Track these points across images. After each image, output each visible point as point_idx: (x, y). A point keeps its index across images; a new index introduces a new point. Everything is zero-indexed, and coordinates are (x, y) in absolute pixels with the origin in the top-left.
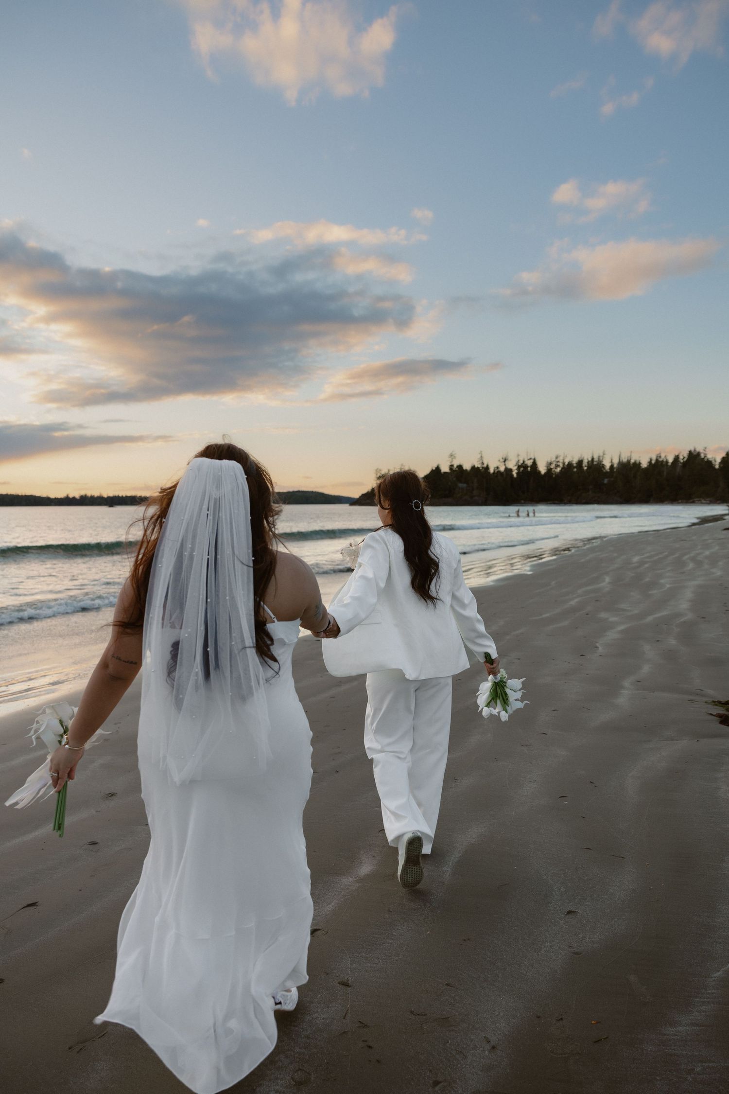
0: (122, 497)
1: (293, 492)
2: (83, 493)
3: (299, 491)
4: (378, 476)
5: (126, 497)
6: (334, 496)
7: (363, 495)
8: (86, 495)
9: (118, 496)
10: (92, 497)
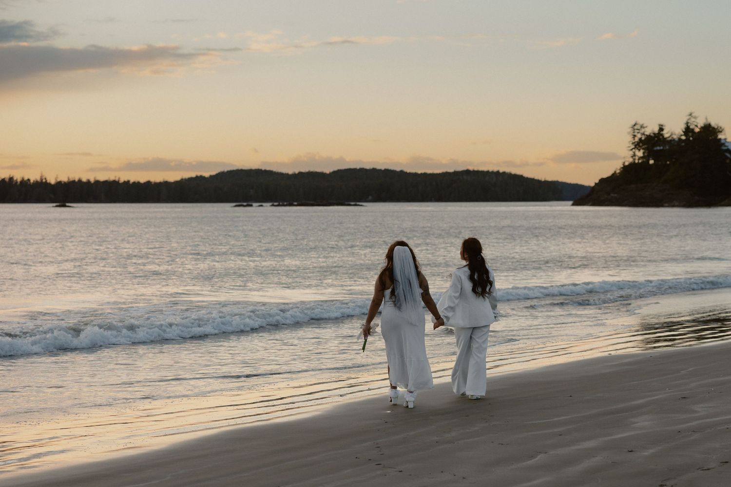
0: (89, 182)
3: (467, 172)
4: (637, 139)
5: (97, 182)
6: (546, 182)
7: (602, 181)
8: (11, 179)
9: (80, 181)
10: (25, 183)
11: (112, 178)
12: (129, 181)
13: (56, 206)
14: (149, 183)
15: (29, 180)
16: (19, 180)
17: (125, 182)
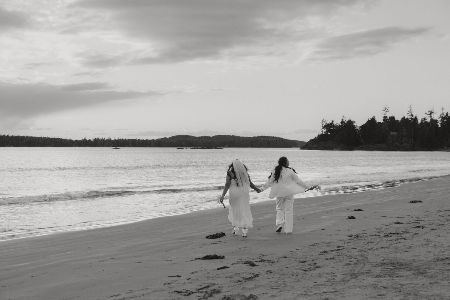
0: (126, 140)
1: (258, 137)
3: (262, 137)
4: (324, 125)
5: (129, 140)
6: (291, 141)
7: (311, 140)
8: (98, 138)
9: (123, 139)
10: (103, 140)
11: (134, 138)
12: (140, 139)
13: (114, 148)
14: (147, 140)
15: (105, 139)
16: (101, 139)
17: (138, 139)
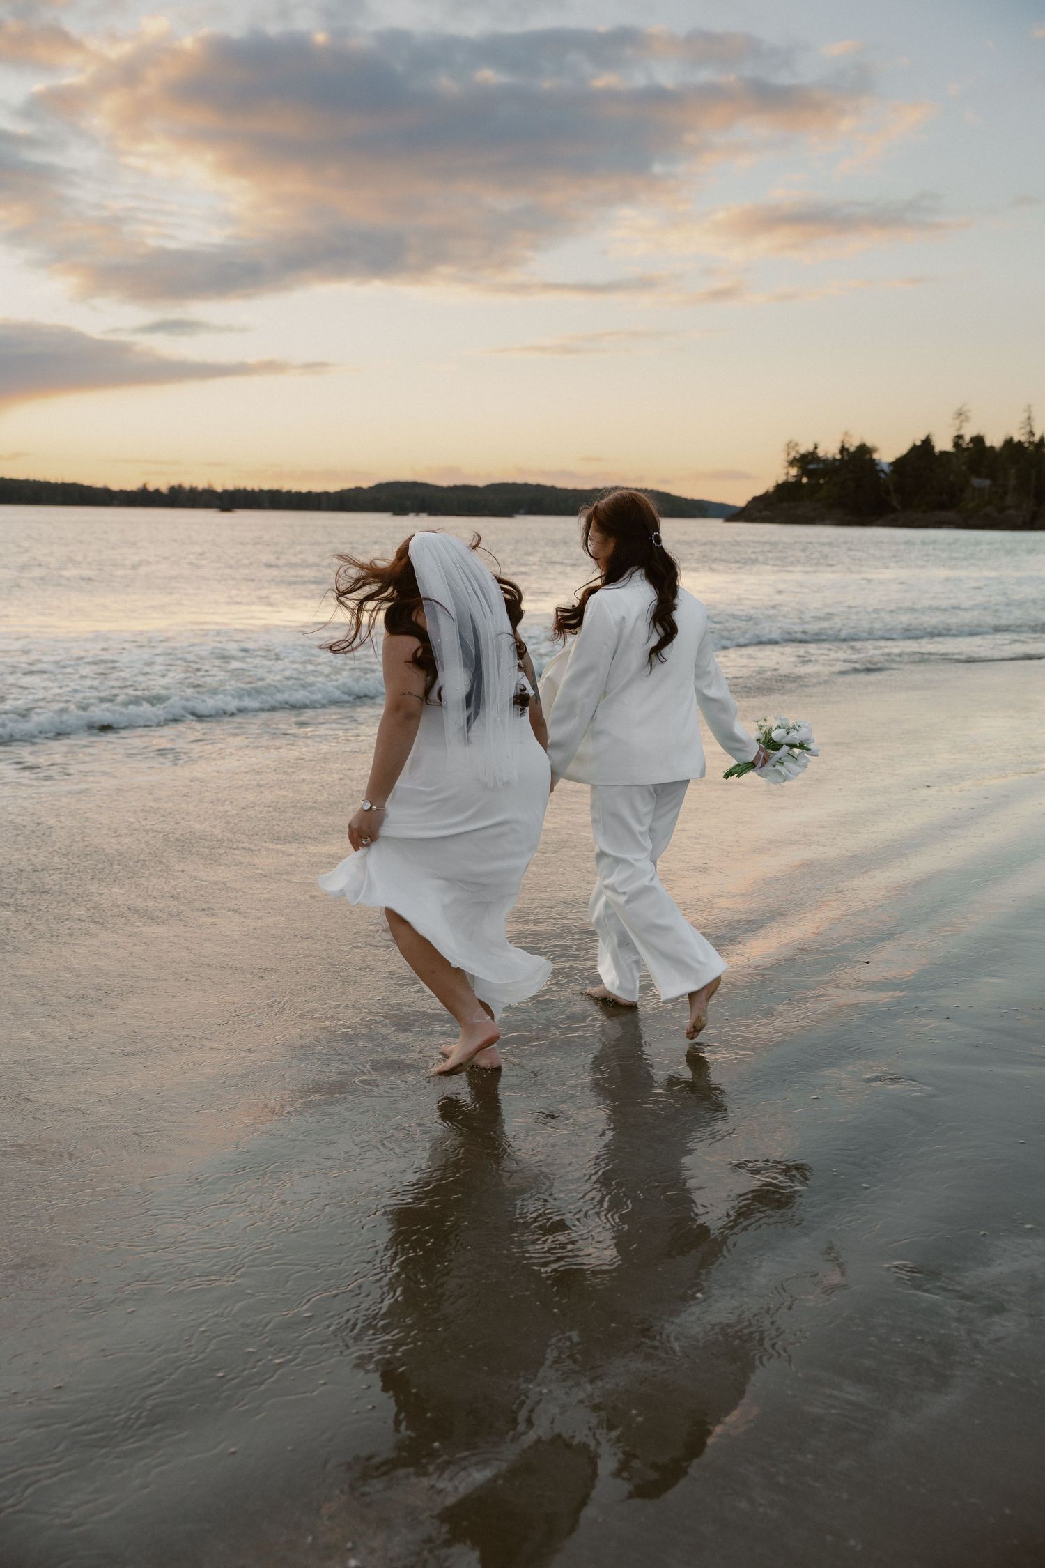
0: (253, 491)
2: (175, 482)
4: (791, 458)
5: (261, 491)
7: (755, 499)
8: (180, 486)
9: (245, 490)
10: (193, 491)
13: (221, 512)
15: (197, 487)
16: (188, 488)
